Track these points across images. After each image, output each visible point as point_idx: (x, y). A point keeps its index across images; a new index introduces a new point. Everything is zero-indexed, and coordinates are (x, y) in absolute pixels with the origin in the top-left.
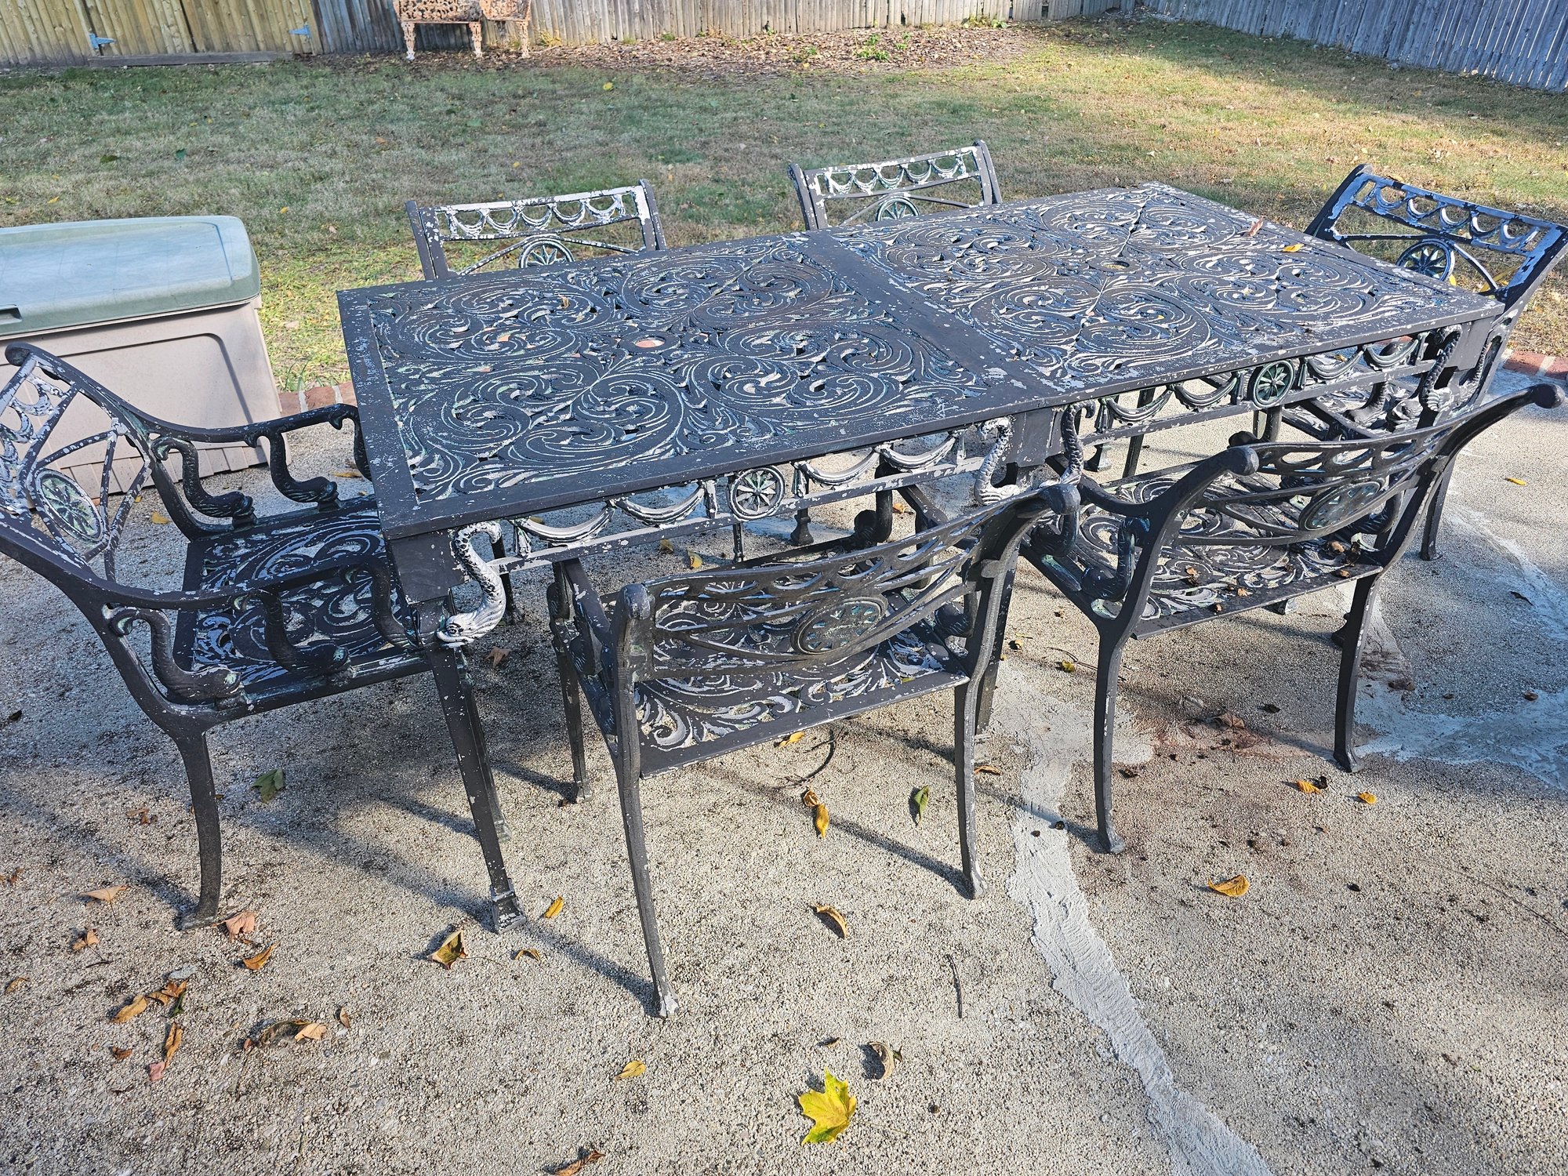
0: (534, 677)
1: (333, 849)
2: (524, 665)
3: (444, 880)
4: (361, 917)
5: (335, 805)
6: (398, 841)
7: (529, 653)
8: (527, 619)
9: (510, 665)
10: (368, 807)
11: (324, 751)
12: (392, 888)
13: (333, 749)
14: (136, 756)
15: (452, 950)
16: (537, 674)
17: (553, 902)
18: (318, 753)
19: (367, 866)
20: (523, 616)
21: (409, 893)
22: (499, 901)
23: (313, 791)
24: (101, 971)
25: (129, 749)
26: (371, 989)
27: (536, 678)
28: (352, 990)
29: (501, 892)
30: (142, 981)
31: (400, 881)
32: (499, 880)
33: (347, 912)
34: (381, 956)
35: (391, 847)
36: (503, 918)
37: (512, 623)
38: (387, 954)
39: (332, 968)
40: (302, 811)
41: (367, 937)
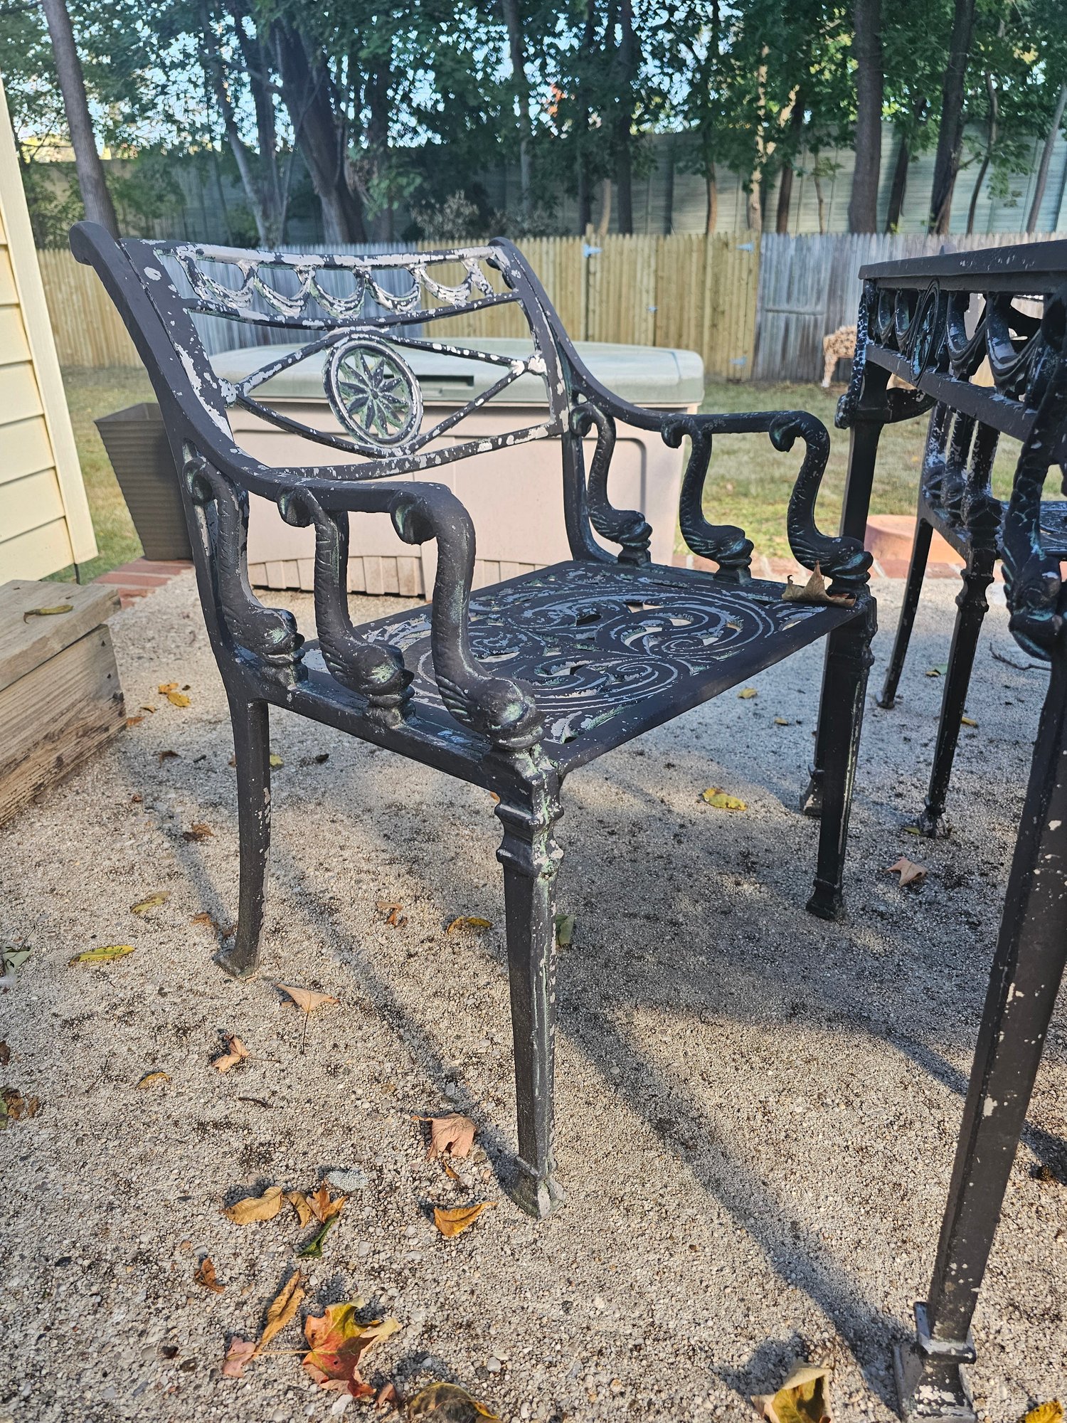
0: (968, 923)
1: (616, 1071)
2: (950, 899)
3: (794, 1224)
4: (635, 1222)
5: (633, 1001)
6: (720, 1106)
7: (958, 884)
8: (954, 837)
9: (928, 892)
10: (681, 1025)
11: (635, 916)
12: (698, 1193)
13: (647, 917)
14: (414, 839)
15: (801, 1404)
16: (974, 919)
17: (1033, 1406)
18: (625, 915)
19: (662, 1127)
20: (949, 830)
21: (727, 1218)
22: (937, 1356)
23: (606, 966)
24: (254, 1113)
25: (412, 828)
26: (624, 1402)
27: (974, 926)
28: (590, 1382)
29: (948, 1336)
30: (291, 1163)
31: (714, 1184)
32: (956, 1310)
33: (616, 1201)
34: (657, 1333)
35: (707, 1110)
36: (927, 1392)
37: (931, 834)
38: (668, 1336)
39: (566, 1306)
40: (584, 990)
41: (641, 1275)
